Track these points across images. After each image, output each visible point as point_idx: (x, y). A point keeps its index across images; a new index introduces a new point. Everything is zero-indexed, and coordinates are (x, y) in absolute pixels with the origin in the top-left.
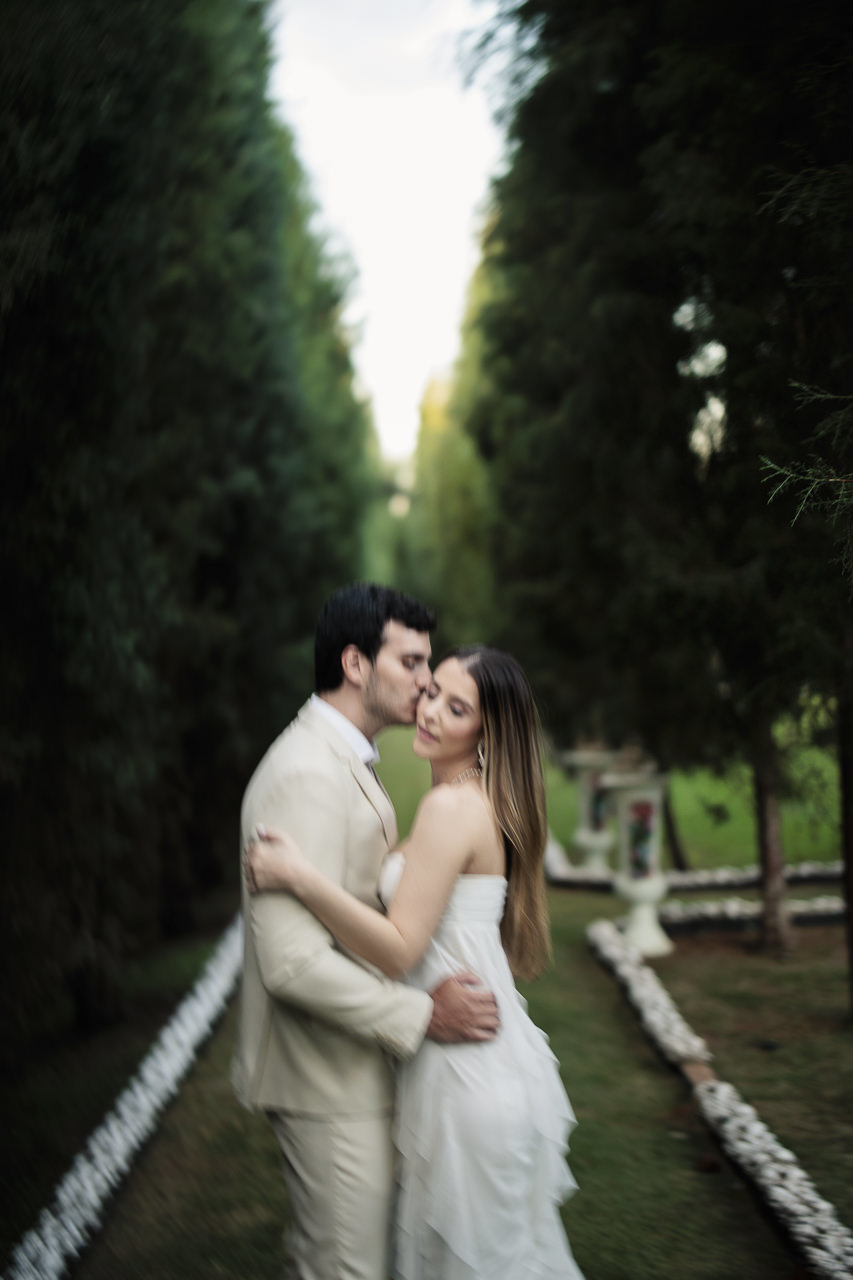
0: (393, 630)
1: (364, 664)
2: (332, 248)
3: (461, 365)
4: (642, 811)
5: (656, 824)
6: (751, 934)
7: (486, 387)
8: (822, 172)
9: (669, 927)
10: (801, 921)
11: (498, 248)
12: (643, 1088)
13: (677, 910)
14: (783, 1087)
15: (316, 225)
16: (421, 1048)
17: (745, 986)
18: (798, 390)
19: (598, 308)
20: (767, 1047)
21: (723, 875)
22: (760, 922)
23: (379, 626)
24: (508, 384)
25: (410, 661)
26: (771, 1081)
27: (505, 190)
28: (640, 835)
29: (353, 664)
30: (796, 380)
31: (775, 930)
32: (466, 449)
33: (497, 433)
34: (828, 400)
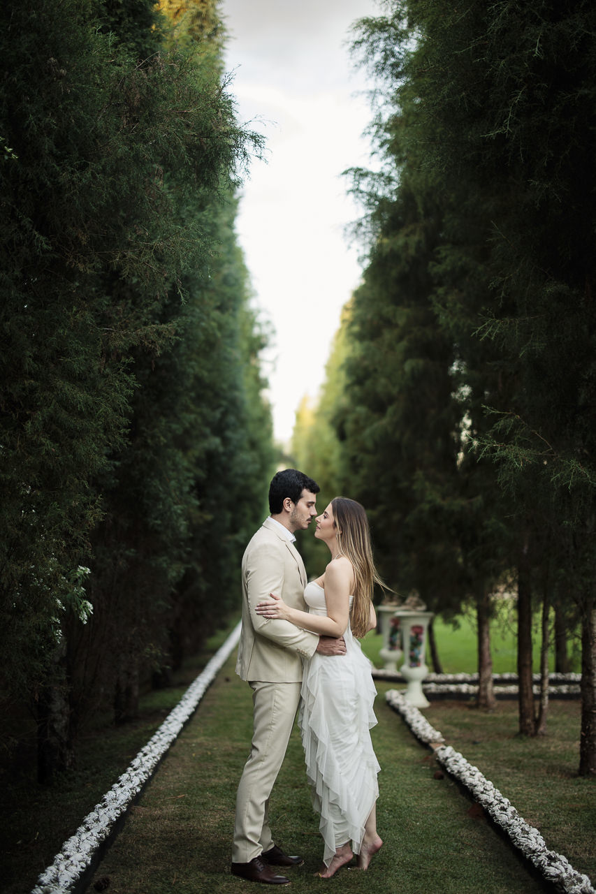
0: (305, 492)
1: (292, 505)
2: (261, 318)
3: (326, 387)
4: (417, 630)
5: (425, 637)
6: (472, 701)
7: (345, 401)
8: (497, 321)
9: (429, 696)
10: (500, 696)
11: (356, 329)
12: (410, 752)
13: (433, 688)
14: (480, 756)
15: (252, 304)
16: (314, 655)
17: (467, 720)
18: (485, 409)
19: (408, 366)
20: (474, 743)
21: (460, 676)
22: (477, 695)
23: (300, 490)
24: (357, 401)
25: (309, 505)
26: (475, 754)
27: (360, 298)
28: (416, 643)
29: (288, 504)
30: (484, 404)
31: (486, 697)
32: (329, 435)
33: (349, 427)
34: (497, 414)
